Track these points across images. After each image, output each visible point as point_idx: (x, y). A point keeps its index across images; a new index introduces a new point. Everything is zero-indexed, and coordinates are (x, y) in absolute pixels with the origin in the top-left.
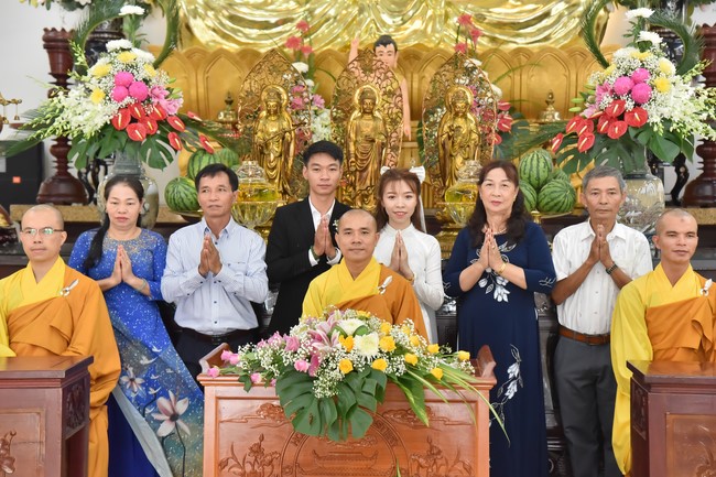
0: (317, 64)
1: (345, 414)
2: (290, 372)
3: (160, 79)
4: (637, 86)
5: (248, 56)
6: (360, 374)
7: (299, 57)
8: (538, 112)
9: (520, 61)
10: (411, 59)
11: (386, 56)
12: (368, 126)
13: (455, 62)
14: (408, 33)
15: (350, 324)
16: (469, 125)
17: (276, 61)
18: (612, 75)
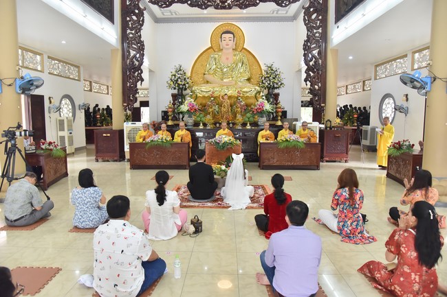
0: (215, 98)
1: (223, 147)
2: (216, 142)
3: (195, 103)
4: (262, 105)
5: (204, 97)
6: (225, 143)
7: (212, 97)
8: (250, 106)
9: (247, 98)
10: (230, 97)
11: (226, 97)
12: (225, 110)
13: (237, 98)
14: (229, 93)
15: (224, 136)
16: (239, 109)
17: (209, 97)
18: (259, 103)
